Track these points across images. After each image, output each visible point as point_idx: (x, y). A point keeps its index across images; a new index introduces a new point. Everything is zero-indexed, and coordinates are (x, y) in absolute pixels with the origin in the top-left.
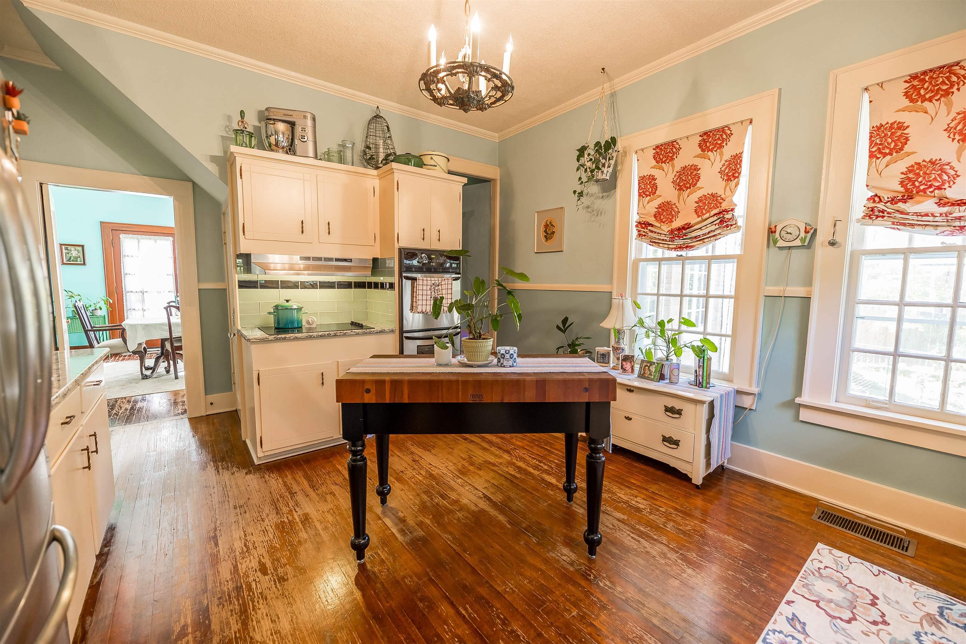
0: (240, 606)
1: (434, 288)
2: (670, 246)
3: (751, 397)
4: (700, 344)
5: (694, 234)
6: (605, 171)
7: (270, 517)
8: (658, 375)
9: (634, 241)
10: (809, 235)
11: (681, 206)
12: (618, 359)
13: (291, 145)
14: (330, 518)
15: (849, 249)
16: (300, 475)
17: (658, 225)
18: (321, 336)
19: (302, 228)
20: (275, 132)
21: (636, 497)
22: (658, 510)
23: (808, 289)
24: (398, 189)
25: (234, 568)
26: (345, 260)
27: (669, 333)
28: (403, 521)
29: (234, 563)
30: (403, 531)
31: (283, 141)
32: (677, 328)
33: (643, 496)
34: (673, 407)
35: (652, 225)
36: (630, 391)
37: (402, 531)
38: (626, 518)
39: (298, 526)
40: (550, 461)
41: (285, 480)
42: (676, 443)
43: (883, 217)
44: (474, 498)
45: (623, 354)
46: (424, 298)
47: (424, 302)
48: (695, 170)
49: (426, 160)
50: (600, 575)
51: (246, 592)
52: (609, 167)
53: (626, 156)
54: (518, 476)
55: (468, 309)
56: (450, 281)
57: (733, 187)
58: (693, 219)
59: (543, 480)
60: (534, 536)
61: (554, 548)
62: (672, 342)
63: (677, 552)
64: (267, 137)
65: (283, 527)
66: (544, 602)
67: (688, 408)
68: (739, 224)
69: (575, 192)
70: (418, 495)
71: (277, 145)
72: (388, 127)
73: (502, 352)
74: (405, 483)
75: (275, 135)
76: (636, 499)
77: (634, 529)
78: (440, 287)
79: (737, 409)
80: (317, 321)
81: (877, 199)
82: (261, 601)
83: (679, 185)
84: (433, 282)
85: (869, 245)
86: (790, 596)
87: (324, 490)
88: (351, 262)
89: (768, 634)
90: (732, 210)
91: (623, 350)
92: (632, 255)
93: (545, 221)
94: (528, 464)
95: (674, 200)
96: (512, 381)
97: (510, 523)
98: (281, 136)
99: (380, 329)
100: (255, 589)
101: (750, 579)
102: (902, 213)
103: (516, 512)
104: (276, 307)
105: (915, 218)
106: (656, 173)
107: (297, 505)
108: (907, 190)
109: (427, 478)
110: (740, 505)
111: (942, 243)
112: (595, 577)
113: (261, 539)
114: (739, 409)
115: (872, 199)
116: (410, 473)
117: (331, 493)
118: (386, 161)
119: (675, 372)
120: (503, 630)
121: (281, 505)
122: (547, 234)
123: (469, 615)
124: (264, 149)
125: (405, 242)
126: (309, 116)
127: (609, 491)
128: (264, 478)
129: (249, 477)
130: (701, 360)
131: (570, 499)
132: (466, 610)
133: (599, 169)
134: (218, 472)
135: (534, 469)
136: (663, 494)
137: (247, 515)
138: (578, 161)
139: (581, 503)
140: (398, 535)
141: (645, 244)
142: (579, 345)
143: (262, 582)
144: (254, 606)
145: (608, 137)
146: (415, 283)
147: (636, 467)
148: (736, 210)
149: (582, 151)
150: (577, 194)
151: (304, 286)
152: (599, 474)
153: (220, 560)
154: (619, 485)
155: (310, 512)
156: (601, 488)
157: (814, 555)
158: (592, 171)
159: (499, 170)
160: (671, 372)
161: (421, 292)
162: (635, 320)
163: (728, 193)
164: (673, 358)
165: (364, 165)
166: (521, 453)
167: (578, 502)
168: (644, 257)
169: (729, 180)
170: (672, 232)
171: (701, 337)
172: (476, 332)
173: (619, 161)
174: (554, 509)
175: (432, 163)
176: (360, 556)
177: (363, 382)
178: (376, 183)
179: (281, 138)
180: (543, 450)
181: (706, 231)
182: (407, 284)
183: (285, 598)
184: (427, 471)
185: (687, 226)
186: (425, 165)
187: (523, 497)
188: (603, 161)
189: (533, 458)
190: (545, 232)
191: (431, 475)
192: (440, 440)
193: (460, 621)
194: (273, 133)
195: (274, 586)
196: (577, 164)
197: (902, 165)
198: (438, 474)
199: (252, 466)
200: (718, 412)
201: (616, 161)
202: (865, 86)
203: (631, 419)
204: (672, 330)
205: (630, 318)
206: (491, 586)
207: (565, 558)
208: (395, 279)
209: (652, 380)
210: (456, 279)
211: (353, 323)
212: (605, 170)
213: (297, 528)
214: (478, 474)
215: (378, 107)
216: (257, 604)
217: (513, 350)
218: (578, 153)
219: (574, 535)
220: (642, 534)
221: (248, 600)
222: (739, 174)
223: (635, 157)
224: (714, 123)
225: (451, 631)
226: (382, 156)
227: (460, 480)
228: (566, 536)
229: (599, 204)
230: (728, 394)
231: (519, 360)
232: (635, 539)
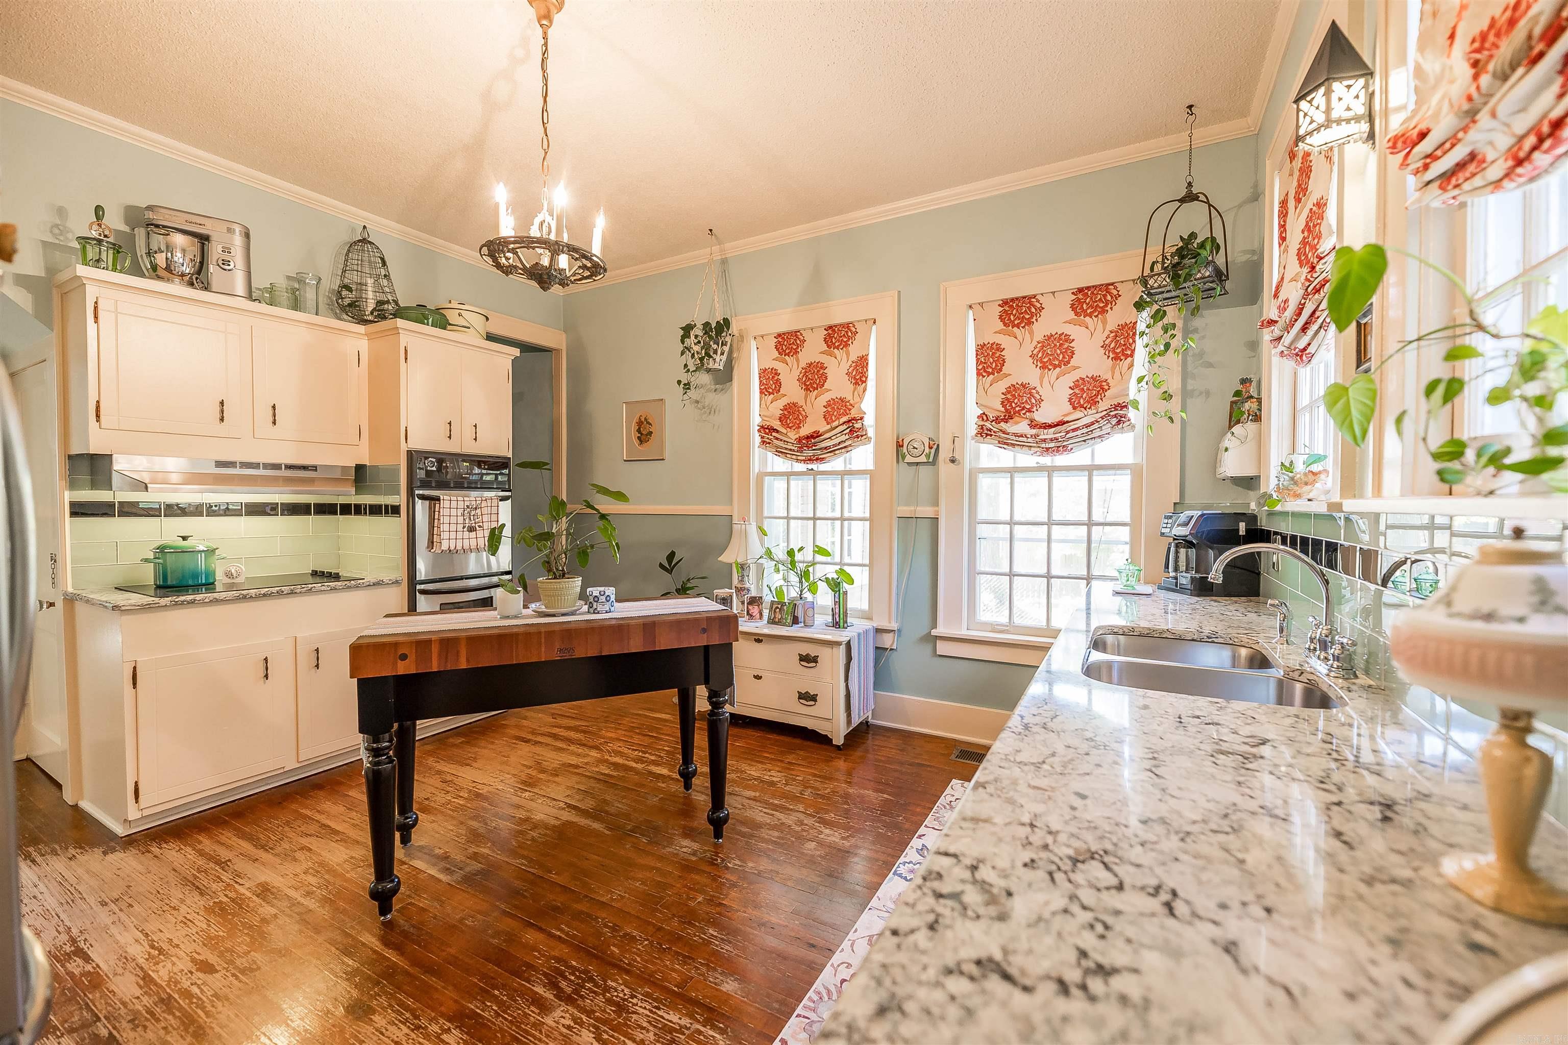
0: (180, 1019)
1: (469, 513)
2: (799, 458)
3: (891, 634)
4: (835, 576)
5: (823, 445)
6: (718, 360)
7: (188, 902)
8: (789, 620)
9: (757, 449)
10: (933, 451)
11: (808, 409)
12: (743, 603)
13: (199, 272)
14: (312, 880)
15: (967, 467)
16: (227, 836)
17: (784, 431)
18: (264, 595)
19: (222, 412)
20: (167, 247)
21: (770, 771)
22: (795, 780)
23: (936, 509)
24: (406, 359)
25: (143, 979)
26: (305, 468)
27: (801, 565)
28: (446, 857)
29: (141, 974)
30: (448, 869)
31: (184, 263)
32: (810, 558)
33: (777, 769)
34: (808, 655)
35: (777, 431)
36: (759, 641)
37: (447, 871)
38: (758, 794)
39: (254, 902)
40: (660, 749)
41: (200, 847)
42: (814, 698)
43: (991, 435)
44: (554, 812)
45: (749, 595)
46: (453, 528)
47: (453, 535)
48: (821, 368)
49: (452, 316)
50: (728, 857)
51: (184, 1002)
52: (722, 354)
53: (743, 341)
54: (615, 774)
55: (546, 540)
56: (495, 502)
57: (861, 393)
58: (823, 427)
59: (651, 773)
60: (643, 835)
61: (670, 841)
62: (804, 575)
63: (814, 817)
64: (149, 254)
65: (222, 909)
66: (662, 898)
67: (824, 654)
68: (869, 435)
69: (679, 382)
70: (462, 823)
71: (168, 269)
72: (383, 260)
73: (594, 594)
74: (435, 812)
75: (167, 251)
76: (769, 774)
77: (767, 804)
78: (478, 511)
79: (879, 651)
80: (246, 572)
81: (985, 418)
82: (219, 1004)
83: (805, 384)
84: (467, 503)
85: (984, 463)
86: (922, 831)
87: (288, 847)
88: (316, 470)
89: (899, 867)
90: (862, 419)
91: (748, 590)
92: (756, 467)
93: (638, 416)
94: (627, 758)
95: (801, 402)
96: (611, 627)
97: (610, 829)
98: (179, 255)
99: (374, 580)
100: (199, 993)
101: (887, 826)
102: (1004, 433)
103: (616, 815)
104: (162, 550)
105: (1013, 438)
106: (779, 366)
107: (239, 877)
108: (1007, 410)
109: (472, 800)
110: (883, 759)
111: (1037, 463)
112: (723, 860)
113: (184, 933)
114: (879, 650)
115: (980, 417)
116: (441, 798)
117: (302, 849)
118: (380, 314)
119: (810, 613)
120: (614, 937)
121: (204, 881)
122: (642, 434)
123: (567, 934)
124: (141, 275)
125: (418, 443)
126: (238, 229)
127: (737, 771)
128: (149, 852)
129: (111, 857)
130: (837, 595)
131: (688, 786)
132: (561, 930)
133: (710, 357)
134: (33, 861)
135: (637, 763)
136: (800, 762)
137: (137, 908)
138: (683, 342)
139: (703, 790)
140: (441, 876)
141: (770, 455)
142: (692, 588)
143: (209, 982)
144: (207, 1013)
145: (720, 318)
146: (437, 505)
147: (769, 739)
148: (865, 419)
149: (687, 330)
150: (682, 386)
151: (212, 511)
152: (723, 754)
153: (108, 977)
154: (749, 762)
155: (269, 880)
156: (725, 767)
157: (948, 790)
158: (701, 359)
159: (564, 336)
160: (805, 613)
161: (447, 520)
162: (760, 551)
163: (857, 399)
164: (808, 596)
165: (336, 313)
166: (616, 746)
167: (698, 789)
168: (769, 470)
169: (856, 383)
170: (799, 440)
171: (838, 567)
172: (557, 570)
173: (735, 346)
174: (668, 802)
175: (461, 321)
176: (384, 909)
177: (396, 645)
178: (363, 345)
179: (178, 257)
180: (646, 738)
181: (837, 441)
182: (421, 507)
184: (470, 791)
185: (816, 435)
186: (450, 324)
187: (624, 797)
188: (715, 346)
189: (633, 750)
190: (639, 431)
191: (478, 795)
192: (485, 748)
193: (553, 943)
194: (163, 248)
195: (235, 982)
196: (681, 347)
197: (1002, 385)
198: (488, 792)
199: (111, 840)
200: (857, 654)
201: (731, 345)
202: (969, 303)
203: (760, 678)
204: (804, 562)
205: (756, 549)
206: (592, 898)
207: (685, 850)
208: (400, 499)
209: (784, 625)
210: (503, 499)
211: (315, 573)
212: (718, 358)
213: (251, 905)
214: (555, 782)
215: (365, 227)
216: (212, 1009)
217: (611, 591)
218: (682, 332)
219: (695, 824)
220: (776, 808)
221: (193, 1010)
222: (866, 378)
223: (753, 344)
224: (839, 318)
225: (544, 956)
226: (371, 305)
227: (527, 794)
228: (684, 827)
229: (711, 398)
230: (866, 632)
231: (616, 605)
232: (768, 814)
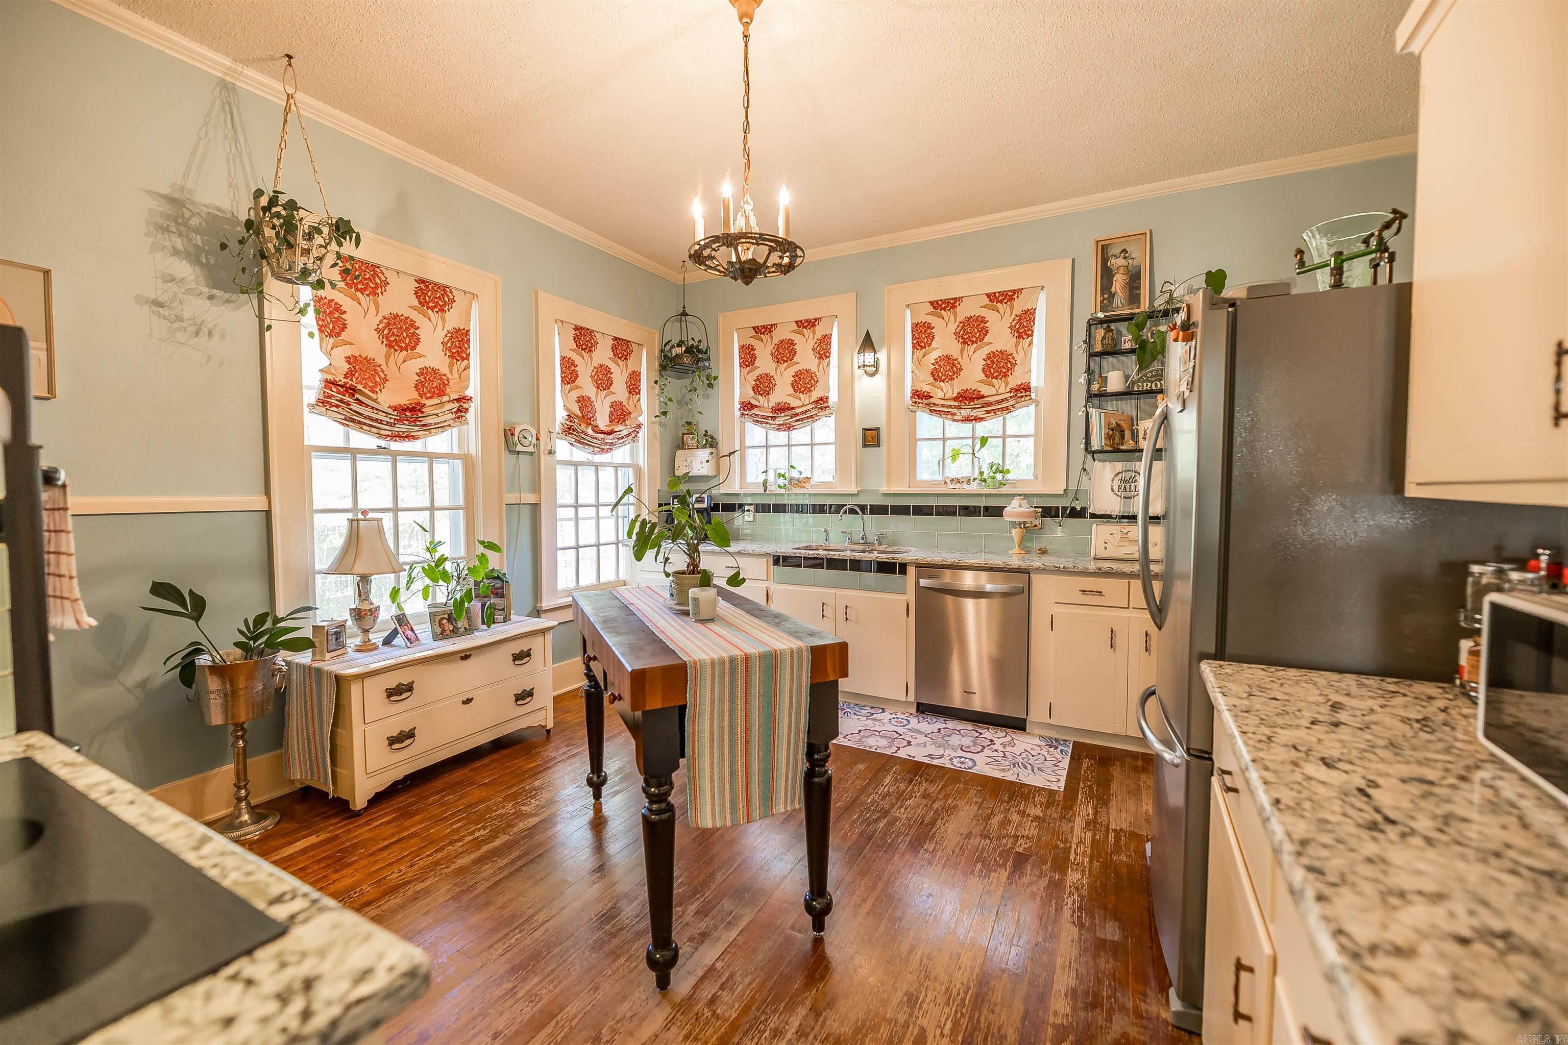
0: (980, 1008)
2: (382, 432)
10: (538, 442)
23: (537, 494)
34: (521, 652)
36: (466, 658)
42: (531, 693)
51: (963, 1024)
67: (536, 644)
82: (955, 992)
83: (387, 339)
95: (380, 360)
100: (950, 1020)
143: (935, 1023)
144: (966, 993)
183: (928, 970)
195: (928, 1000)
197: (575, 394)
203: (471, 700)
216: (961, 992)
222: (468, 355)
